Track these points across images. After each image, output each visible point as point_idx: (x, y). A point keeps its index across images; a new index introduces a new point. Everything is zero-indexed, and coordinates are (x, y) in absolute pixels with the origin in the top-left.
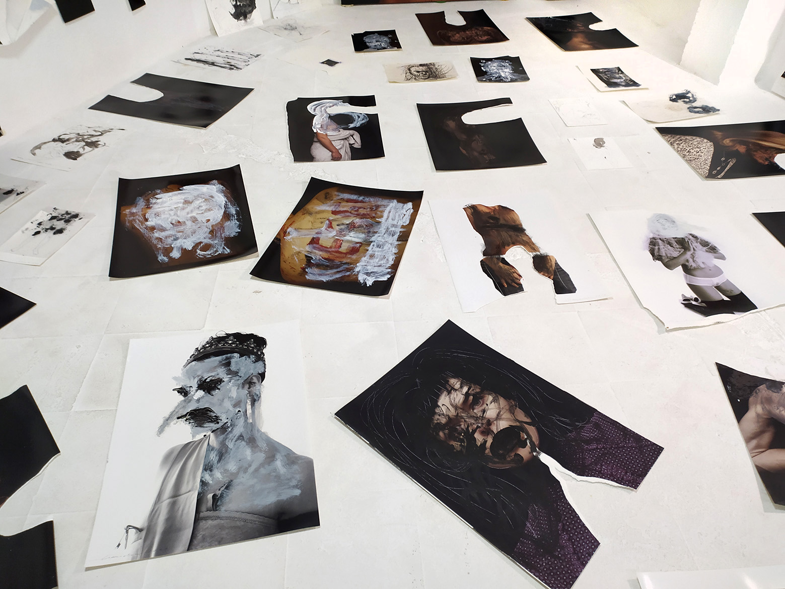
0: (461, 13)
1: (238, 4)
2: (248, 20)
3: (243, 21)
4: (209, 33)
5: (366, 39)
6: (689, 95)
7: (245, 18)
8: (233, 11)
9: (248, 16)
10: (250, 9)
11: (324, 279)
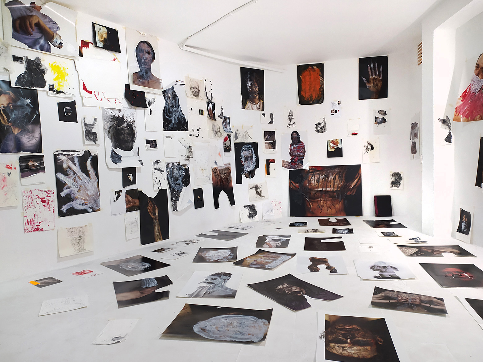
0: (336, 219)
1: (251, 213)
2: (253, 219)
3: (251, 219)
4: (239, 222)
5: (295, 224)
6: (418, 238)
7: (252, 218)
8: (248, 215)
9: (254, 217)
10: (255, 215)
11: (255, 267)
